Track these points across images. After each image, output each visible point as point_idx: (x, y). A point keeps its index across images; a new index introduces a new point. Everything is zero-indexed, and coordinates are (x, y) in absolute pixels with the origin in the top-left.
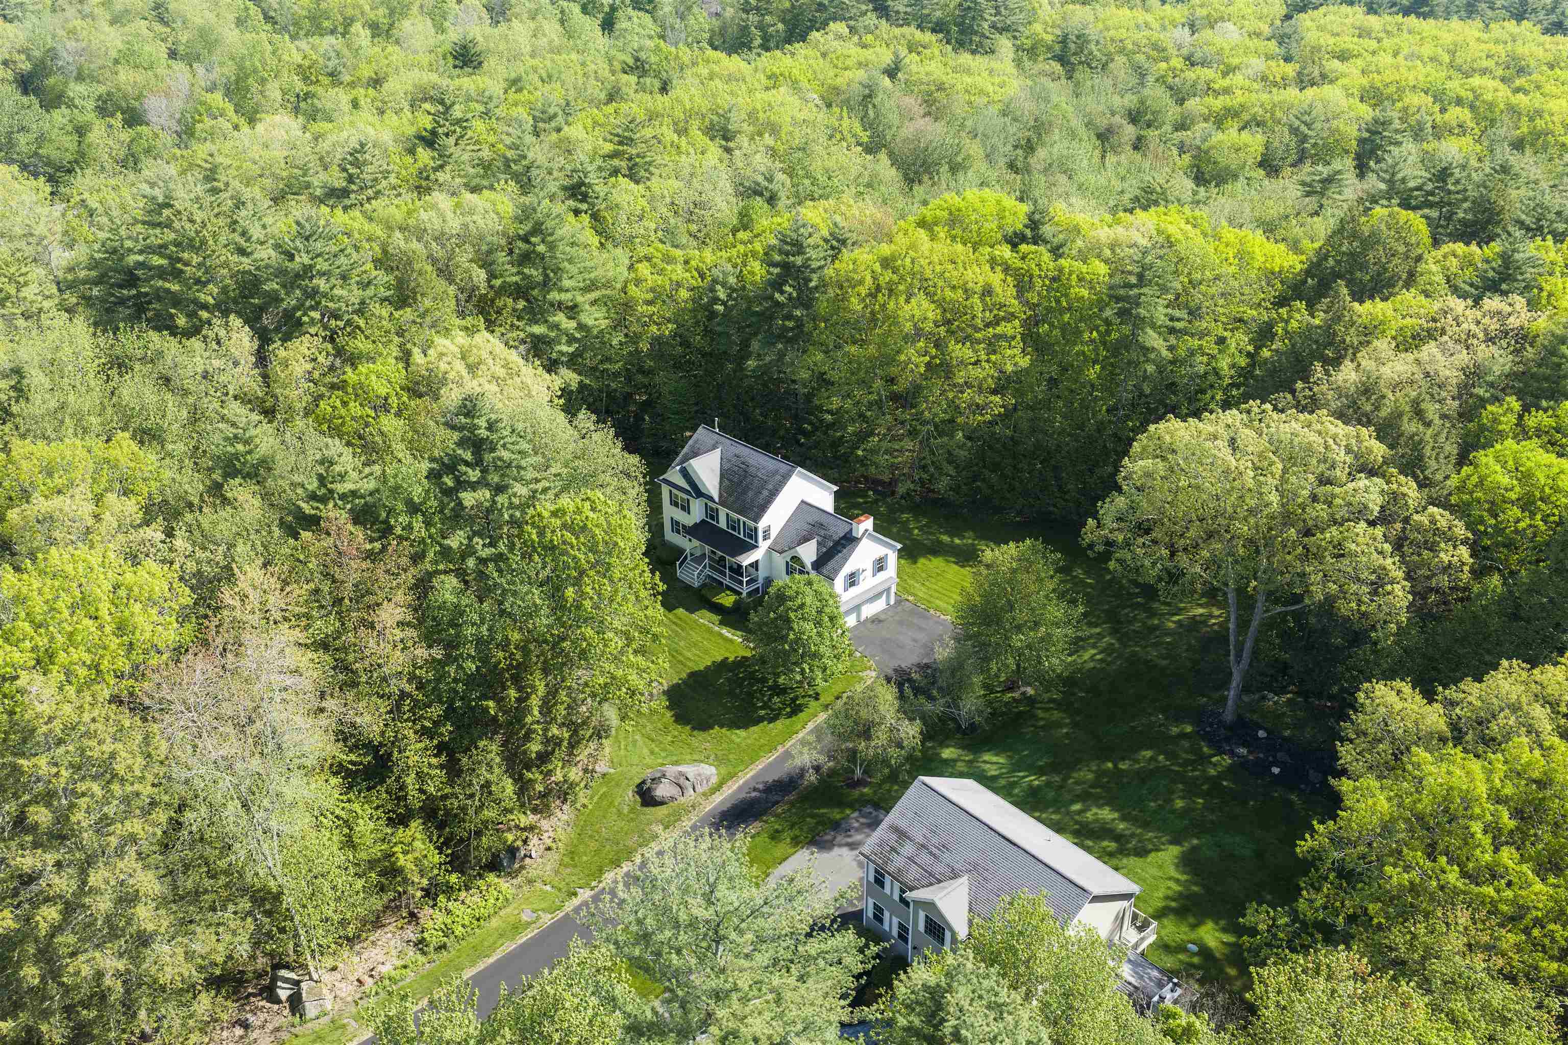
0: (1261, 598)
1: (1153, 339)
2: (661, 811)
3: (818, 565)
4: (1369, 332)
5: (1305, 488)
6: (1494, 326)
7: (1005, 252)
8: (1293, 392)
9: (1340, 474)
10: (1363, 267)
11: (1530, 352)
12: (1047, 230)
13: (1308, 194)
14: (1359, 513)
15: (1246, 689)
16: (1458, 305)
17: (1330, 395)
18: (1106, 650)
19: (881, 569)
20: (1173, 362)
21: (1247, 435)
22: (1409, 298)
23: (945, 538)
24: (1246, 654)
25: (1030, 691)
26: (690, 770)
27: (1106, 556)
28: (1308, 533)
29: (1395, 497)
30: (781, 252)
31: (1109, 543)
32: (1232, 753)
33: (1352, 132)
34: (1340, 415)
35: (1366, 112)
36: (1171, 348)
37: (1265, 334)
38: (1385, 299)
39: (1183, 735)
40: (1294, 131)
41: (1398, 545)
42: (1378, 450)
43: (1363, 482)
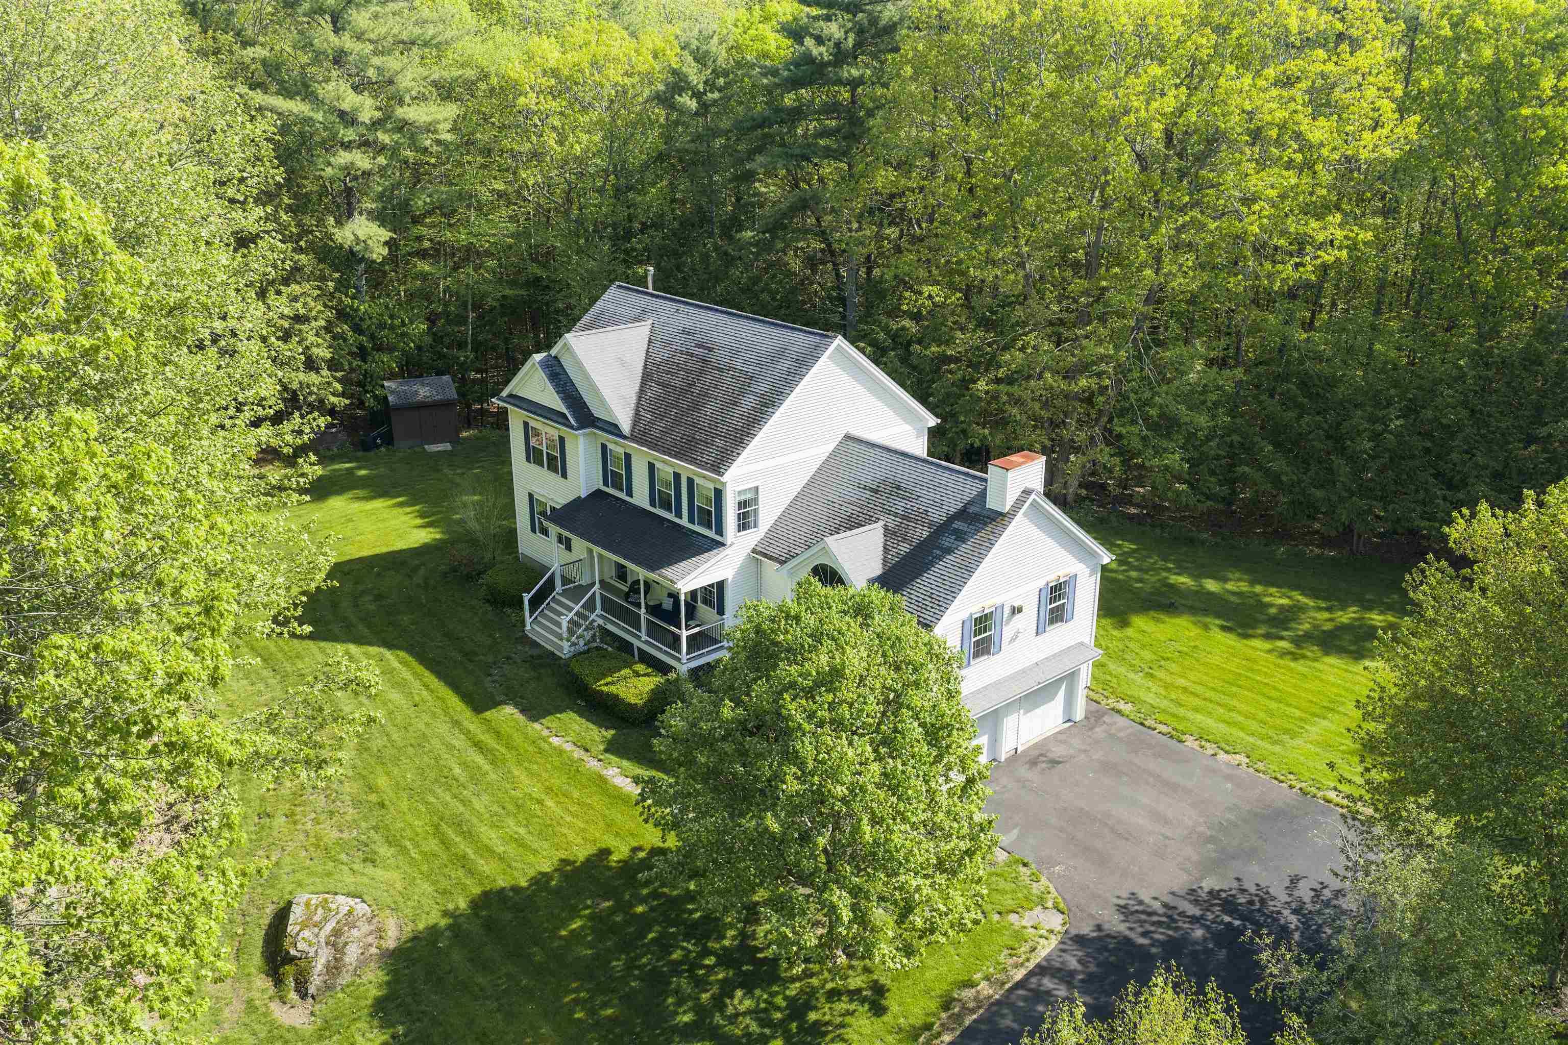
3: (888, 587)
19: (1057, 616)
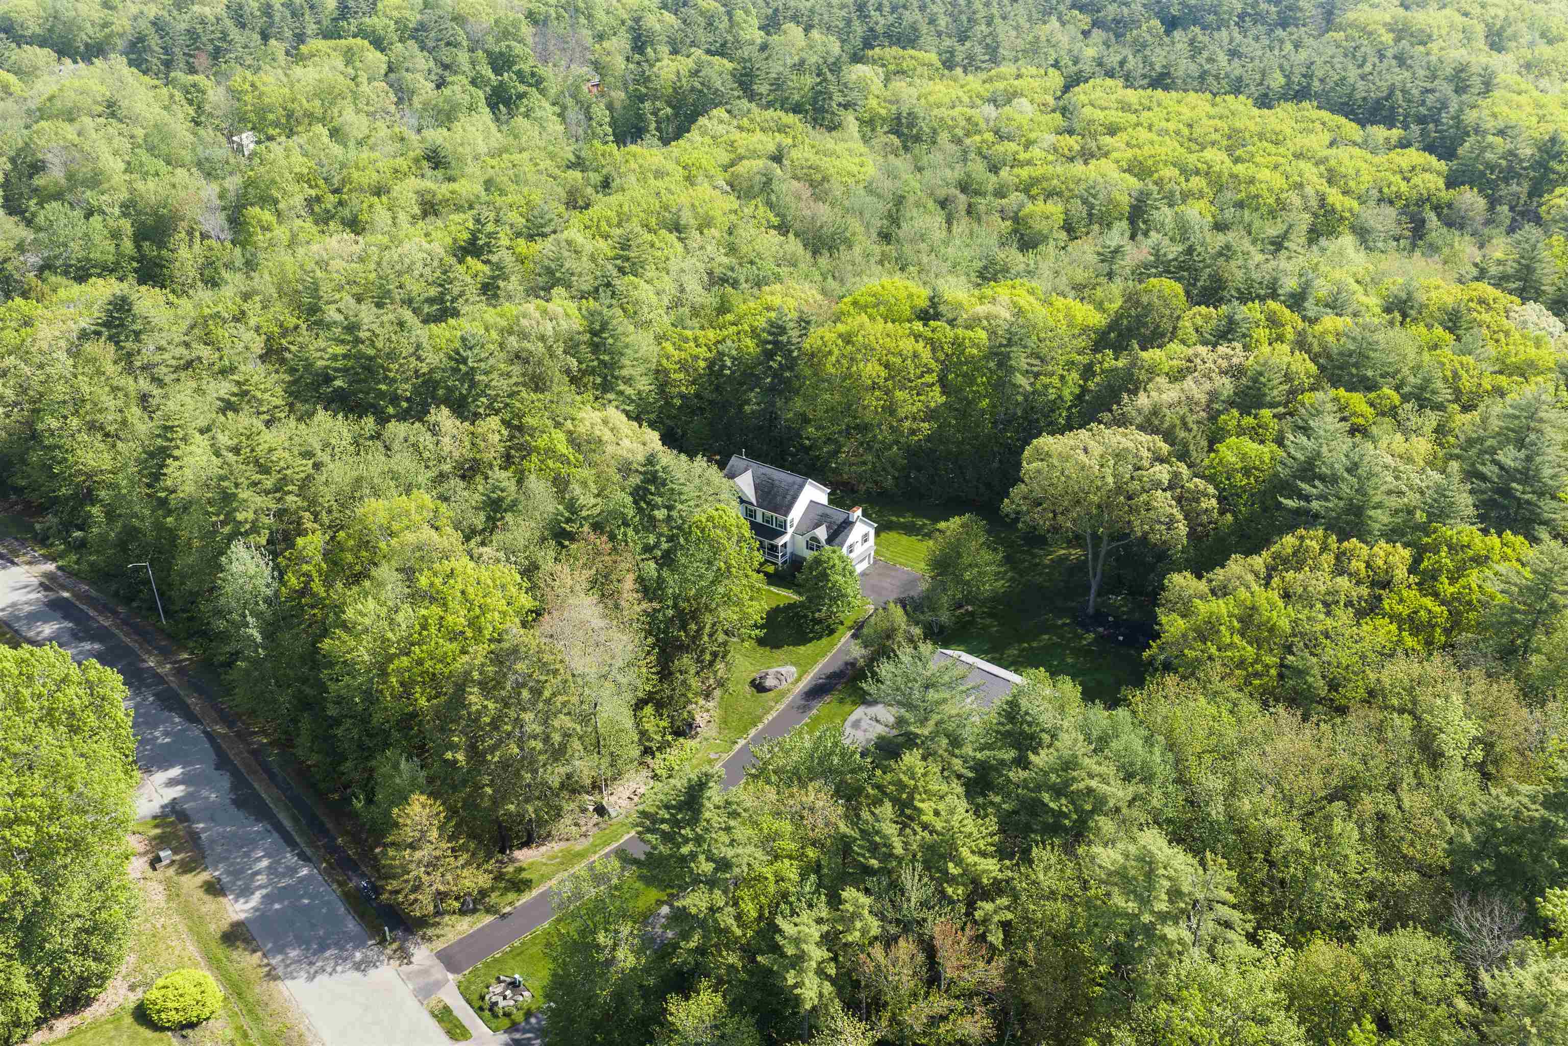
0: (1105, 538)
1: (1020, 380)
2: (771, 695)
3: (829, 541)
4: (1152, 372)
5: (1126, 470)
6: (1224, 364)
7: (918, 326)
8: (1111, 411)
9: (1146, 463)
10: (1145, 324)
11: (1244, 381)
12: (942, 308)
13: (1103, 261)
14: (1157, 485)
15: (1099, 595)
16: (1202, 350)
17: (1134, 413)
18: (1012, 580)
19: (866, 541)
20: (1033, 393)
21: (1092, 444)
22: (1174, 347)
23: (894, 519)
24: (1099, 571)
25: (970, 608)
26: (783, 670)
27: (1017, 520)
28: (1130, 498)
29: (1176, 475)
30: (770, 333)
31: (1018, 513)
32: (1095, 632)
33: (1125, 201)
34: (1141, 428)
35: (1133, 182)
36: (1031, 384)
37: (1088, 371)
38: (1160, 347)
39: (1064, 625)
40: (1085, 202)
41: (1179, 500)
42: (1165, 448)
43: (1158, 467)
